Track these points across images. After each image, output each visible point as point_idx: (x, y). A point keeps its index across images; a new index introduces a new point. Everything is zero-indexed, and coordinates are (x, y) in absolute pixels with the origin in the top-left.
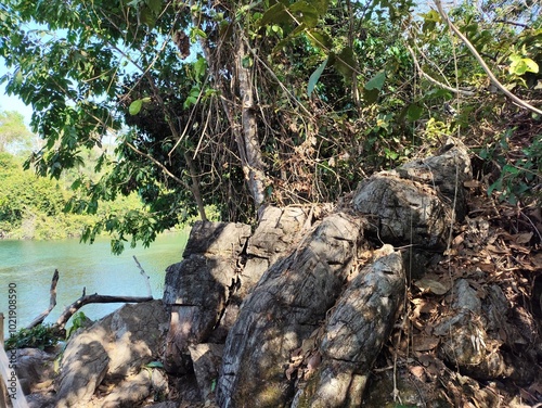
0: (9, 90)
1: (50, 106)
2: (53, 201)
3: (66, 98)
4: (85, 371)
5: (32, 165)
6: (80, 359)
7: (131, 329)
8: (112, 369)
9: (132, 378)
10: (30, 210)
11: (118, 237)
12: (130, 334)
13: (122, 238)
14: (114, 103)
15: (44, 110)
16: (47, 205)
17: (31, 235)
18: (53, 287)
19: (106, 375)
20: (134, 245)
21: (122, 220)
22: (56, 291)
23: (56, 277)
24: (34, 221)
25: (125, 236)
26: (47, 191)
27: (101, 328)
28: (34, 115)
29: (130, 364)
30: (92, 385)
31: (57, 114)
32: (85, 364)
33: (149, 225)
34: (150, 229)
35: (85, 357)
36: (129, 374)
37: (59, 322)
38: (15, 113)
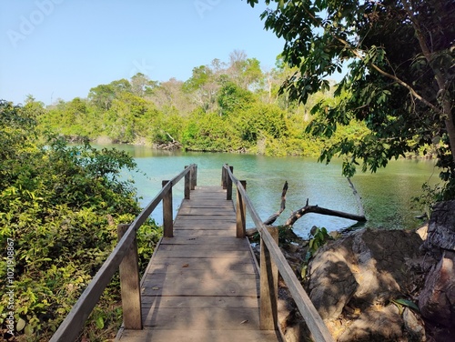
0: (267, 25)
1: (298, 36)
2: (278, 127)
3: (312, 27)
4: (334, 289)
5: (285, 90)
6: (328, 276)
7: (375, 256)
8: (359, 293)
9: (379, 308)
10: (262, 133)
11: (350, 160)
12: (375, 262)
13: (354, 161)
14: (353, 28)
15: (293, 40)
16: (274, 130)
17: (262, 152)
18: (284, 195)
19: (353, 298)
20: (365, 170)
21: (356, 144)
22: (285, 198)
23: (286, 187)
24: (265, 141)
25: (357, 160)
26: (274, 120)
27: (343, 247)
28: (286, 45)
29: (377, 293)
30: (342, 305)
31: (304, 42)
32: (333, 282)
33: (383, 150)
34: (384, 155)
35: (333, 275)
36: (375, 303)
37: (288, 223)
38: (254, 59)
